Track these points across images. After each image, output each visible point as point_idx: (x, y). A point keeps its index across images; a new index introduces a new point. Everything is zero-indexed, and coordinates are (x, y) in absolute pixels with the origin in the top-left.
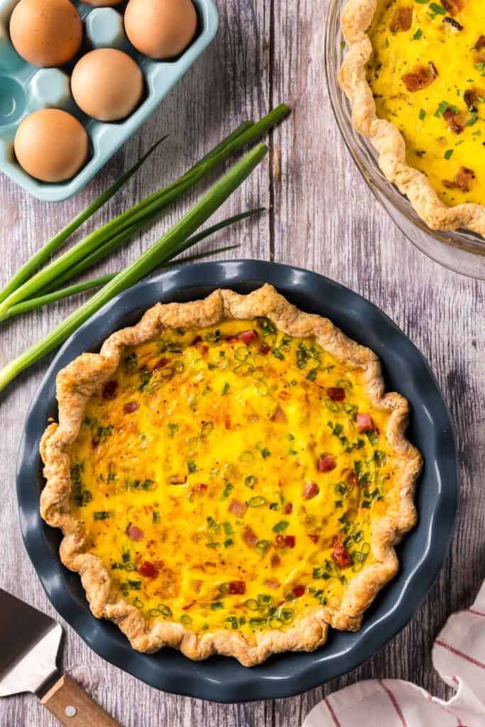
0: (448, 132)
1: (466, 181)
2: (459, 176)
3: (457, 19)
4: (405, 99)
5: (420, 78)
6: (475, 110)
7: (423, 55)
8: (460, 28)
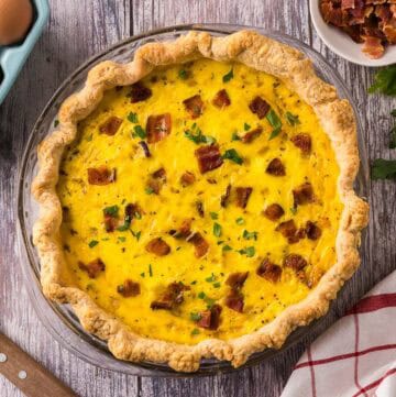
0: (101, 227)
1: (95, 271)
2: (92, 264)
3: (150, 146)
4: (83, 186)
5: (101, 176)
6: (129, 221)
7: (112, 161)
8: (148, 155)
